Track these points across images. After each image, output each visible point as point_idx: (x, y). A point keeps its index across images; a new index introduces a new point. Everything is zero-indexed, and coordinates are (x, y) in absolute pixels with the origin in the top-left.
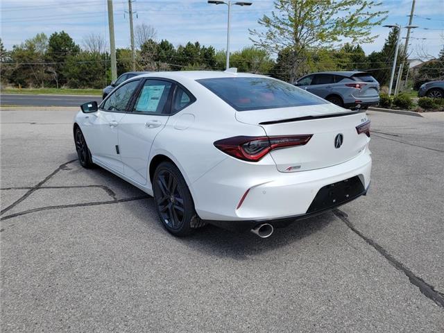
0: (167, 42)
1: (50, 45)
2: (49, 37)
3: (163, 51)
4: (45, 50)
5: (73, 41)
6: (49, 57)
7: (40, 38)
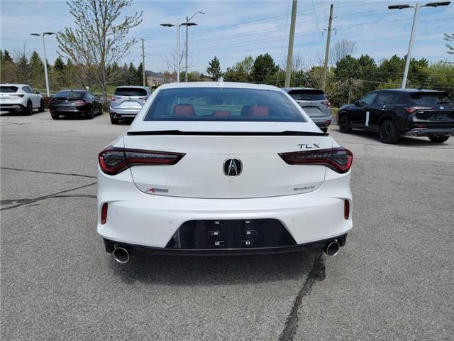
0: (367, 57)
1: (255, 67)
2: (254, 59)
3: (361, 67)
4: (250, 71)
5: (274, 62)
6: (252, 77)
7: (247, 61)
